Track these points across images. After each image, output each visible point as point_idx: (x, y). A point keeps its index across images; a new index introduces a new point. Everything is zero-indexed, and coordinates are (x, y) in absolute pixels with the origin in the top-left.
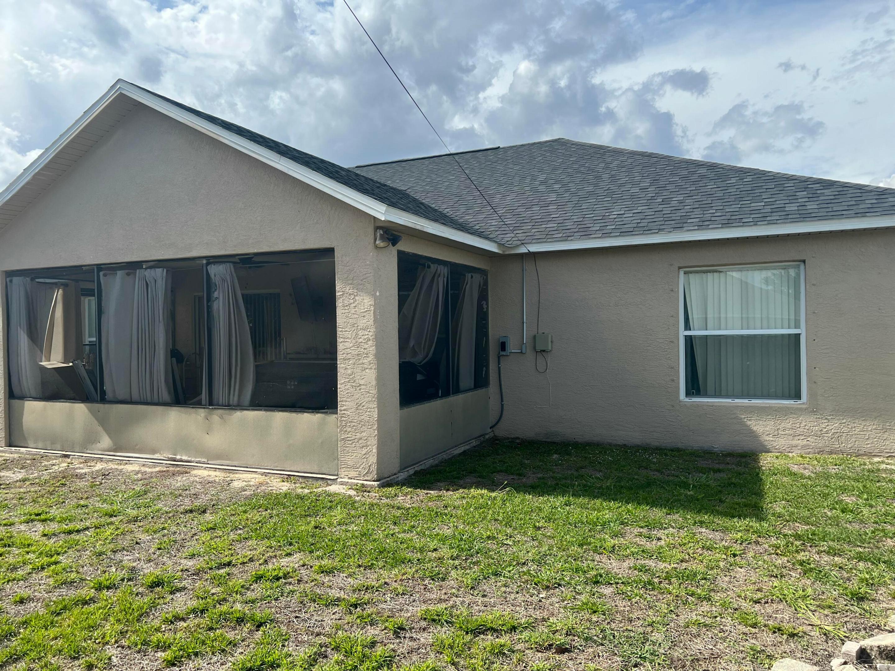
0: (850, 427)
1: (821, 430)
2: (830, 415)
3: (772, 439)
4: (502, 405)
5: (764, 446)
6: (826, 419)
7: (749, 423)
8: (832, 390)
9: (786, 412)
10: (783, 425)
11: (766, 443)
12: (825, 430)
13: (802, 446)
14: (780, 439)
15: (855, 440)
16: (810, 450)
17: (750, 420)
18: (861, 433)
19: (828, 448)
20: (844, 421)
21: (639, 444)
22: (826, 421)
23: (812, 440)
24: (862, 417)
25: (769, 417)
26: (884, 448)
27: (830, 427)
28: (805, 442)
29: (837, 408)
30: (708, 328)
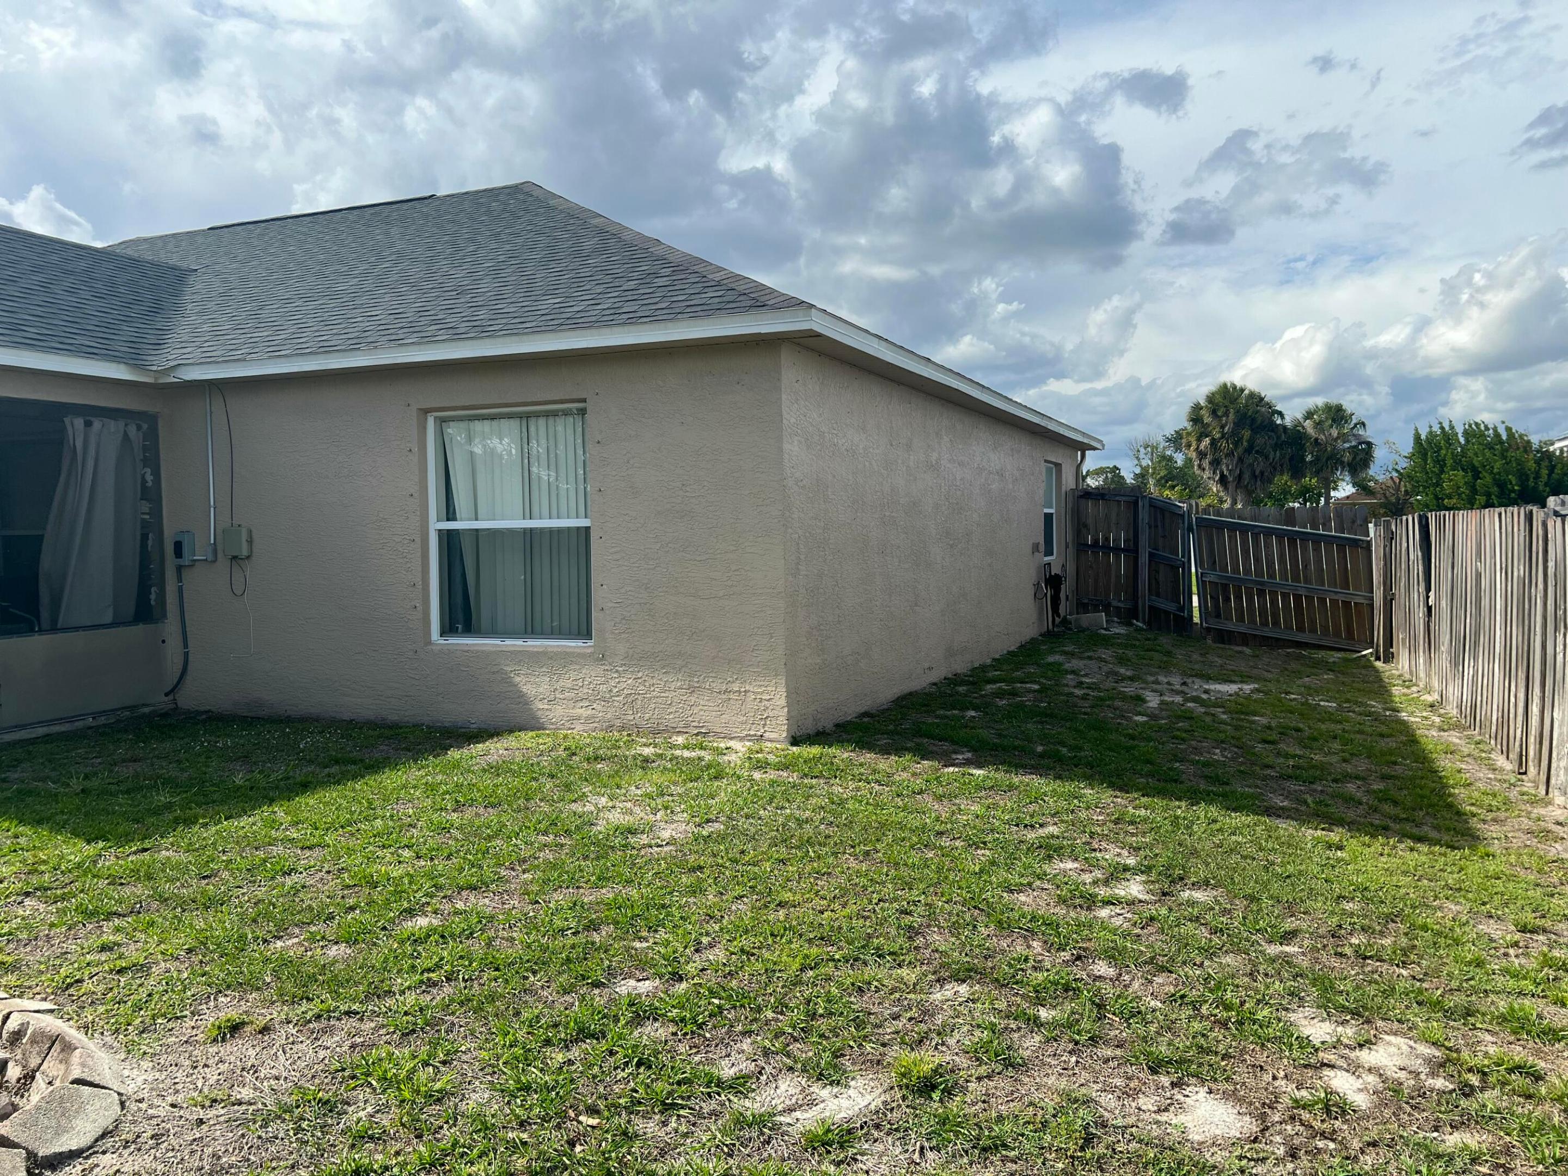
0: (647, 684)
1: (610, 691)
2: (622, 665)
3: (546, 707)
4: (186, 655)
5: (537, 719)
6: (617, 671)
7: (517, 679)
8: (624, 622)
9: (567, 659)
10: (561, 683)
11: (540, 713)
12: (615, 690)
13: (587, 718)
14: (558, 707)
15: (653, 706)
16: (595, 725)
17: (518, 675)
18: (663, 695)
19: (619, 721)
20: (640, 675)
21: (373, 718)
22: (615, 675)
23: (599, 707)
24: (663, 668)
25: (544, 669)
26: (690, 719)
27: (623, 685)
28: (590, 712)
29: (631, 652)
30: (479, 517)
